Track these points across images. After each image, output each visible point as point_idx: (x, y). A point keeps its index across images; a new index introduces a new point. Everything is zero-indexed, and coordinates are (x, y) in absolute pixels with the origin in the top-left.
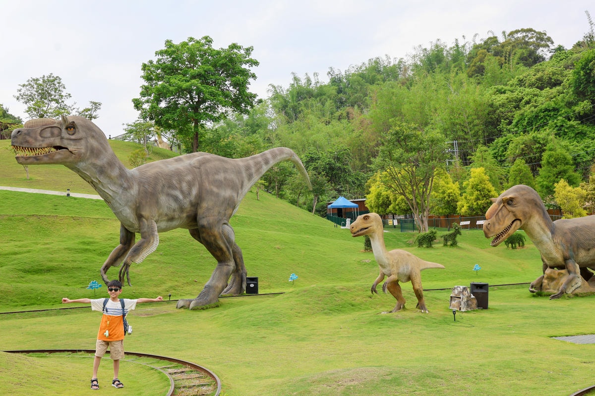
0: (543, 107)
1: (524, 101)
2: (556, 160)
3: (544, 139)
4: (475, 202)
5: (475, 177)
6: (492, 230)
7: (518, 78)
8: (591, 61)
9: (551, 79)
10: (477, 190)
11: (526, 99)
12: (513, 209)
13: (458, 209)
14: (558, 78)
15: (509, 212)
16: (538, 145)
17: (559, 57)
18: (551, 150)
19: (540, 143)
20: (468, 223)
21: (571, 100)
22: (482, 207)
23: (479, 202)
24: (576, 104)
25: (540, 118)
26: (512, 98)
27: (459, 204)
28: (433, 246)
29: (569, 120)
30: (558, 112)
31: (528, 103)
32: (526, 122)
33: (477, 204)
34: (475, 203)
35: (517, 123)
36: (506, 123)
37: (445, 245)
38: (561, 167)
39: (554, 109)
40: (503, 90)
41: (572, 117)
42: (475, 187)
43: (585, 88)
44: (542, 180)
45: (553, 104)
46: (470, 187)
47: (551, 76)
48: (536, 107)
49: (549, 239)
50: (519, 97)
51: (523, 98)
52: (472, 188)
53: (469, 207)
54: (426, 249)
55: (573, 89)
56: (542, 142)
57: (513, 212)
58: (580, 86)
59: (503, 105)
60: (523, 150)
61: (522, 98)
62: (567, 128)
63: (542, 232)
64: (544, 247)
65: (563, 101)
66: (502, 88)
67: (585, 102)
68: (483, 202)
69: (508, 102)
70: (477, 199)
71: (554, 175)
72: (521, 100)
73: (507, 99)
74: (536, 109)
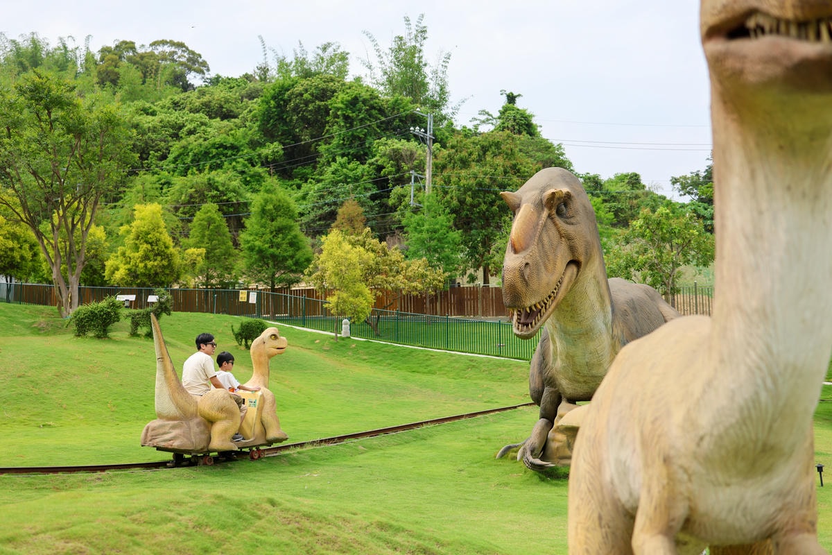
0: (218, 140)
1: (185, 129)
2: (277, 208)
3: (223, 185)
4: (141, 262)
5: (142, 219)
6: (534, 285)
7: (172, 99)
8: (288, 90)
9: (221, 107)
10: (147, 242)
11: (189, 126)
12: (570, 229)
13: (107, 273)
14: (232, 109)
15: (561, 236)
16: (214, 193)
17: (228, 83)
18: (268, 191)
19: (217, 189)
20: (132, 298)
21: (256, 138)
22: (152, 272)
23: (150, 264)
24: (262, 145)
25: (211, 155)
26: (168, 122)
27: (108, 264)
28: (110, 334)
29: (253, 166)
30: (238, 151)
31: (191, 132)
32: (189, 159)
33: (146, 266)
34: (141, 265)
35: (176, 159)
36: (157, 156)
37: (134, 334)
38: (281, 221)
39: (233, 147)
40: (150, 111)
41: (257, 163)
42: (142, 237)
43: (275, 125)
44: (251, 238)
45: (231, 139)
46: (132, 236)
47: (223, 103)
48: (205, 140)
50: (178, 122)
51: (184, 126)
52: (137, 238)
53: (129, 270)
54: (97, 341)
55: (258, 123)
56: (221, 189)
58: (268, 122)
59: (154, 130)
60: (191, 196)
61: (184, 124)
62: (251, 176)
65: (244, 137)
66: (150, 108)
67: (275, 143)
68: (156, 263)
69: (162, 127)
70: (146, 258)
71: (272, 232)
72: (181, 128)
73: (161, 122)
74: (206, 142)
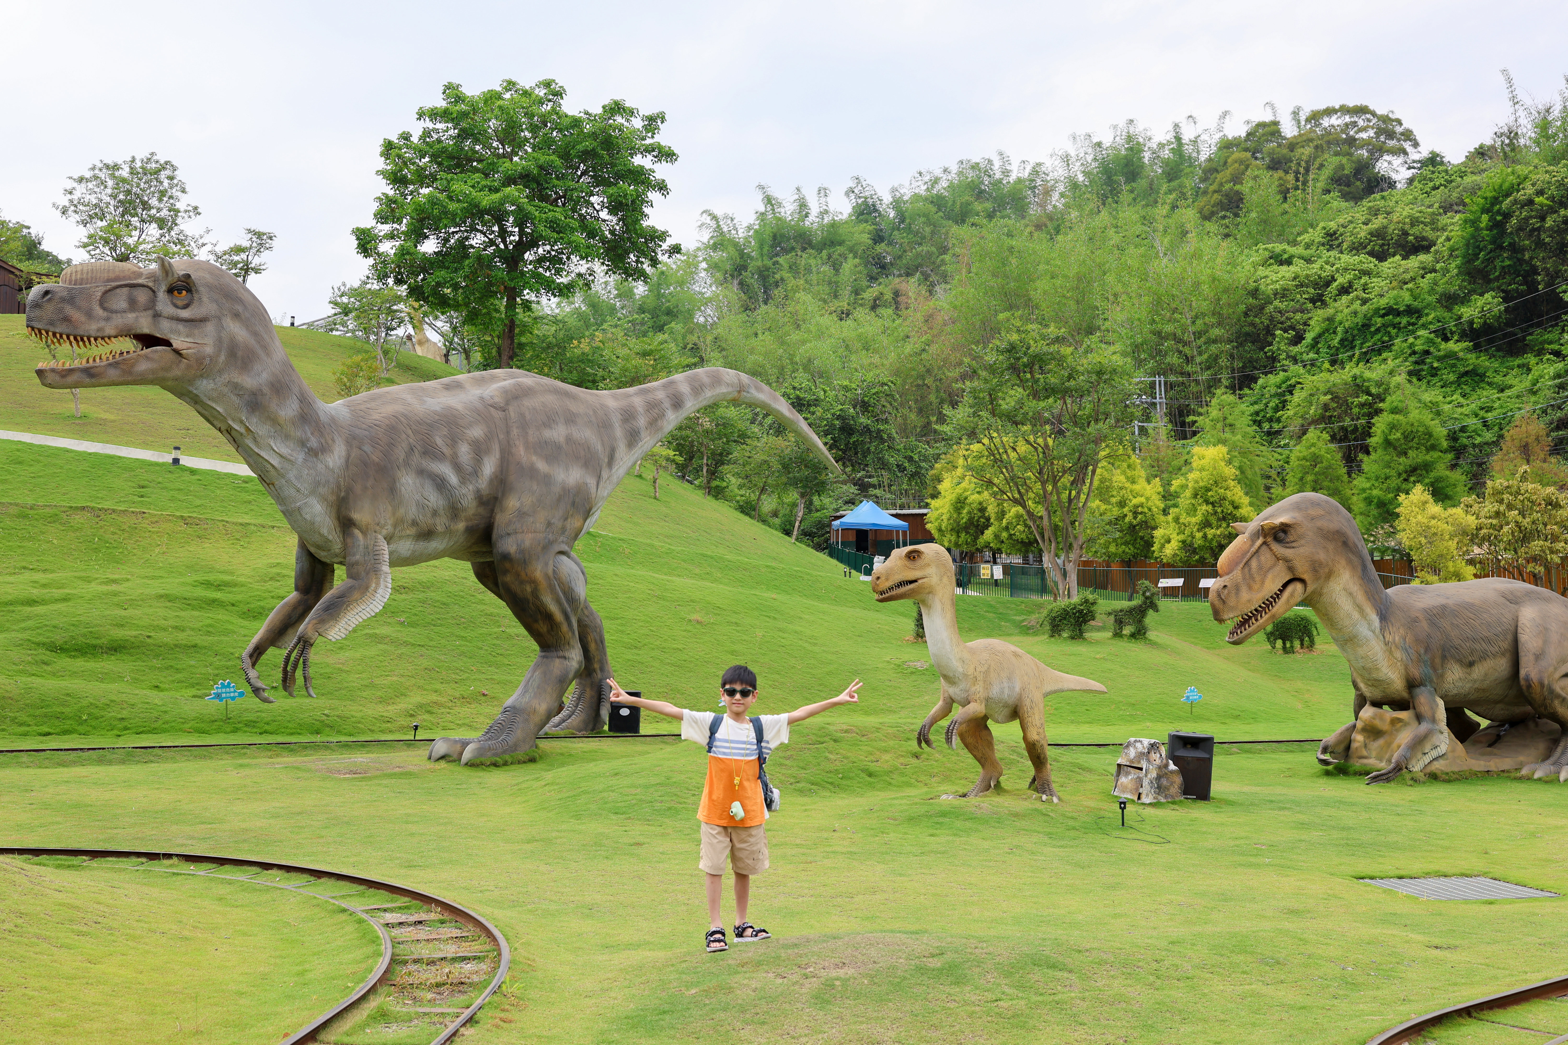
0: (1383, 302)
1: (1335, 285)
2: (1408, 437)
3: (1379, 384)
4: (1198, 530)
5: (1202, 470)
6: (1232, 602)
7: (1324, 228)
8: (1508, 195)
9: (1405, 234)
10: (1207, 502)
11: (1341, 280)
12: (1288, 553)
13: (1156, 547)
14: (1424, 234)
15: (1278, 559)
16: (1364, 398)
17: (1431, 180)
18: (1395, 411)
19: (1369, 393)
20: (1179, 582)
21: (1454, 289)
22: (1215, 544)
23: (1210, 532)
24: (1464, 300)
25: (1373, 329)
26: (1307, 276)
27: (1158, 533)
28: (1087, 635)
29: (1446, 339)
30: (1419, 317)
31: (1345, 290)
32: (1338, 338)
33: (1205, 536)
34: (1199, 535)
35: (1316, 341)
36: (1287, 338)
37: (1117, 635)
38: (1416, 456)
39: (1410, 311)
40: (1286, 256)
41: (1452, 333)
42: (1201, 494)
43: (1489, 261)
44: (1368, 485)
45: (1407, 298)
46: (1188, 493)
47: (1407, 227)
48: (1364, 302)
49: (1374, 632)
50: (1324, 275)
51: (1334, 279)
52: (1195, 496)
53: (1183, 542)
54: (1069, 642)
55: (1459, 261)
56: (1374, 390)
57: (1286, 560)
58: (1476, 256)
59: (1283, 294)
60: (1326, 407)
61: (1333, 277)
62: (1439, 359)
63: (1356, 615)
64: (1361, 651)
65: (1432, 291)
66: (1284, 251)
67: (1486, 296)
68: (1218, 532)
69: (1297, 286)
70: (1206, 524)
71: (1400, 475)
72: (1328, 284)
73: (1295, 279)
74: (1365, 307)
